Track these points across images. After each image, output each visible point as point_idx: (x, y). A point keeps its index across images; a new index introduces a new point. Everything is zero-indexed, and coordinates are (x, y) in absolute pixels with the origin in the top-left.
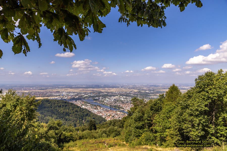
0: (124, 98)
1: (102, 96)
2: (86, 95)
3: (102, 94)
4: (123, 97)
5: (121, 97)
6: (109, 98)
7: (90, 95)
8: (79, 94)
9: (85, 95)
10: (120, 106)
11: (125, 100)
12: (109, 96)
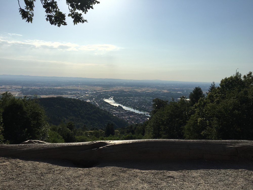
3: (125, 93)
10: (145, 108)
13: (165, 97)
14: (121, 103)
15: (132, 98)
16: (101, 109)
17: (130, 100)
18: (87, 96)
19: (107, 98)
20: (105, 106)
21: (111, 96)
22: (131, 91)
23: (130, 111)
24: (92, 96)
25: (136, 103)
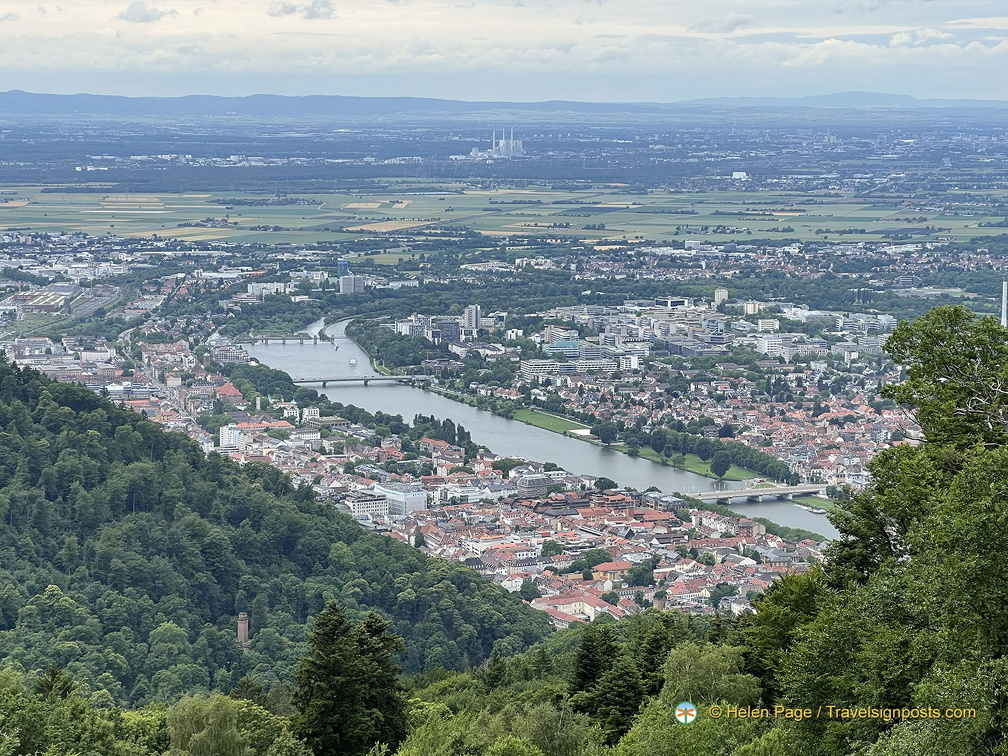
0: (788, 326)
1: (493, 295)
2: (271, 277)
3: (494, 265)
4: (774, 312)
5: (750, 308)
6: (583, 332)
7: (317, 277)
8: (172, 266)
9: (249, 280)
11: (804, 351)
12: (589, 300)
13: (956, 292)
14: (453, 384)
15: (562, 313)
16: (213, 455)
17: (553, 338)
18: (49, 309)
21: (329, 304)
22: (564, 238)
23: (549, 467)
24: (101, 313)
25: (616, 376)
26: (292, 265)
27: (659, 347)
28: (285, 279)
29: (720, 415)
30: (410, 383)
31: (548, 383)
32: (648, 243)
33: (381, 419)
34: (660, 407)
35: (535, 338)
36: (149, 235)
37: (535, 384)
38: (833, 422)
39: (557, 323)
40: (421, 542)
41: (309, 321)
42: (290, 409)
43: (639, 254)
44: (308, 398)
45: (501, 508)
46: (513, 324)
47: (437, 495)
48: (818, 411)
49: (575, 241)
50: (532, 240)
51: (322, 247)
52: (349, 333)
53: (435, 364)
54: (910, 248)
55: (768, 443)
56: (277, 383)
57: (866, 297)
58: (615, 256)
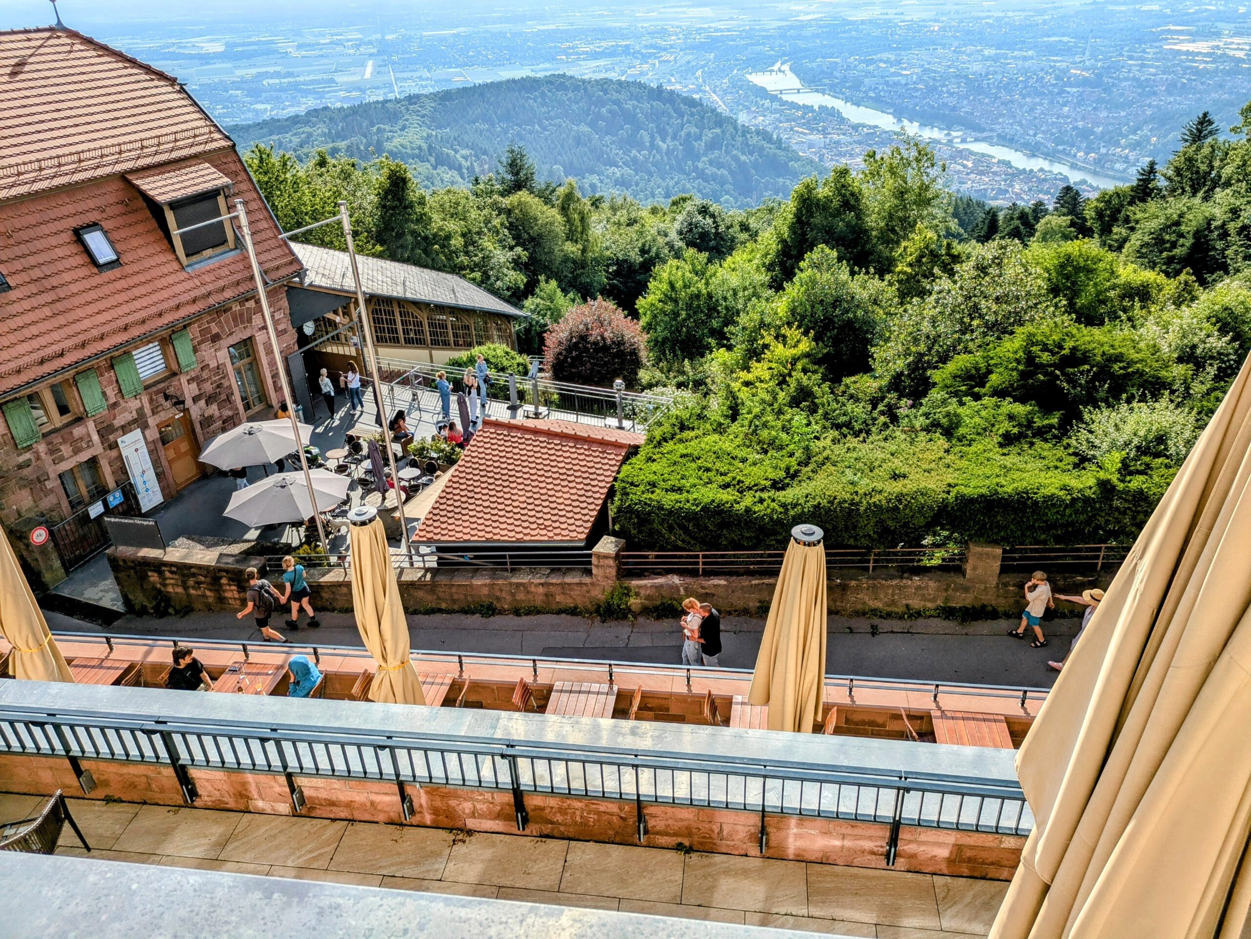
0: (986, 58)
1: (853, 49)
3: (853, 34)
4: (979, 52)
5: (968, 51)
7: (778, 43)
8: (717, 40)
9: (749, 45)
10: (954, 109)
11: (992, 70)
12: (897, 49)
13: (1065, 39)
14: (835, 90)
15: (885, 56)
17: (879, 67)
18: (667, 62)
19: (764, 64)
20: (753, 109)
21: (782, 56)
22: (885, 20)
23: (876, 127)
24: (689, 62)
25: (906, 84)
26: (766, 37)
27: (925, 70)
28: (764, 44)
29: (952, 101)
30: (817, 91)
31: (876, 88)
32: (923, 21)
33: (805, 107)
34: (925, 98)
35: (871, 68)
36: (706, 26)
37: (870, 89)
38: (1002, 103)
39: (881, 61)
40: (821, 160)
41: (773, 64)
42: (767, 103)
43: (919, 26)
44: (774, 98)
45: (855, 146)
46: (861, 62)
47: (828, 140)
48: (996, 98)
49: (890, 21)
50: (870, 21)
51: (779, 28)
52: (791, 69)
53: (826, 81)
54: (1046, 17)
55: (972, 114)
56: (762, 92)
57: (1024, 42)
58: (909, 28)
